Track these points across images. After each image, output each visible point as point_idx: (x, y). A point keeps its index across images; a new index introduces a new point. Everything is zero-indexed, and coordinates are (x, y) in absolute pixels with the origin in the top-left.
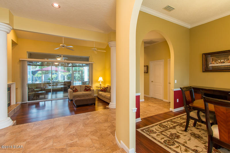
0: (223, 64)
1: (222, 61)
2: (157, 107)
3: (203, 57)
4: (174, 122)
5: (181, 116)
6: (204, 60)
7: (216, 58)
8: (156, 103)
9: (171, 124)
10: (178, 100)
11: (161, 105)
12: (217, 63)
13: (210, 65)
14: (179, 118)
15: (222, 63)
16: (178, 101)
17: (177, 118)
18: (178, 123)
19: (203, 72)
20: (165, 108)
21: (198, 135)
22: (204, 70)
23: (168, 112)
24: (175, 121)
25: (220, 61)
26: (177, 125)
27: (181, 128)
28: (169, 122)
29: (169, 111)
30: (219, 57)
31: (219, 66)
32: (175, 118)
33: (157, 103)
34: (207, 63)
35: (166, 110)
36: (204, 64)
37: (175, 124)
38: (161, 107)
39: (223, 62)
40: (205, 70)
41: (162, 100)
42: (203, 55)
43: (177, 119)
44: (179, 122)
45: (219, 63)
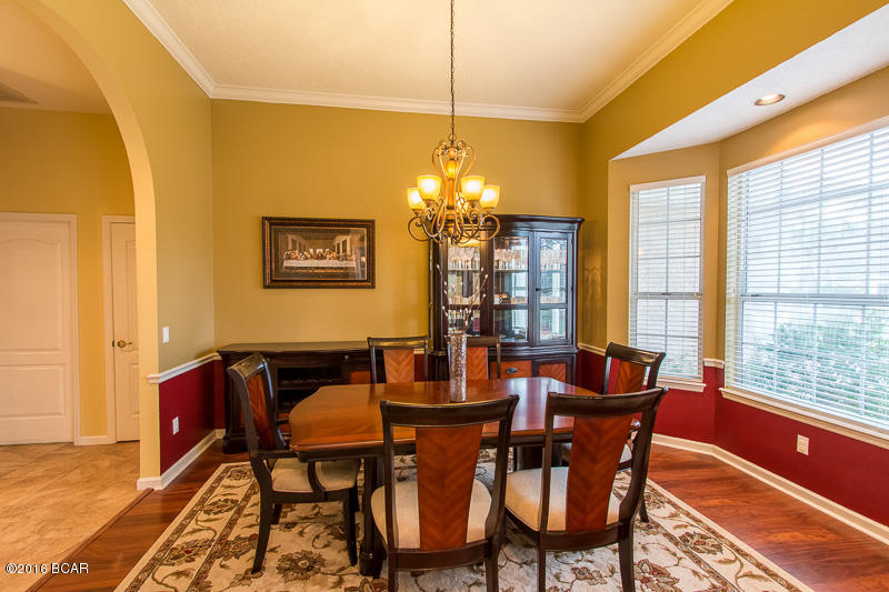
0: (322, 263)
1: (318, 251)
2: (51, 501)
3: (263, 229)
4: (189, 552)
5: (203, 501)
6: (267, 242)
7: (303, 242)
8: (32, 481)
9: (178, 574)
10: (176, 422)
11: (74, 477)
12: (307, 258)
13: (287, 264)
14: (202, 516)
15: (318, 258)
16: (176, 429)
17: (192, 514)
18: (207, 543)
19: (266, 287)
20: (104, 488)
21: (305, 555)
22: (268, 282)
23: (132, 507)
24: (189, 538)
25: (315, 252)
26: (209, 561)
27: (232, 562)
28: (163, 571)
29: (132, 498)
30: (310, 239)
31: (310, 268)
32: (182, 527)
33: (39, 472)
34: (276, 255)
35: (115, 501)
36: (268, 258)
37: (199, 561)
38: (76, 495)
39: (321, 257)
40: (272, 281)
41: (70, 444)
42: (263, 224)
43: (192, 525)
44: (207, 535)
45: (312, 257)
